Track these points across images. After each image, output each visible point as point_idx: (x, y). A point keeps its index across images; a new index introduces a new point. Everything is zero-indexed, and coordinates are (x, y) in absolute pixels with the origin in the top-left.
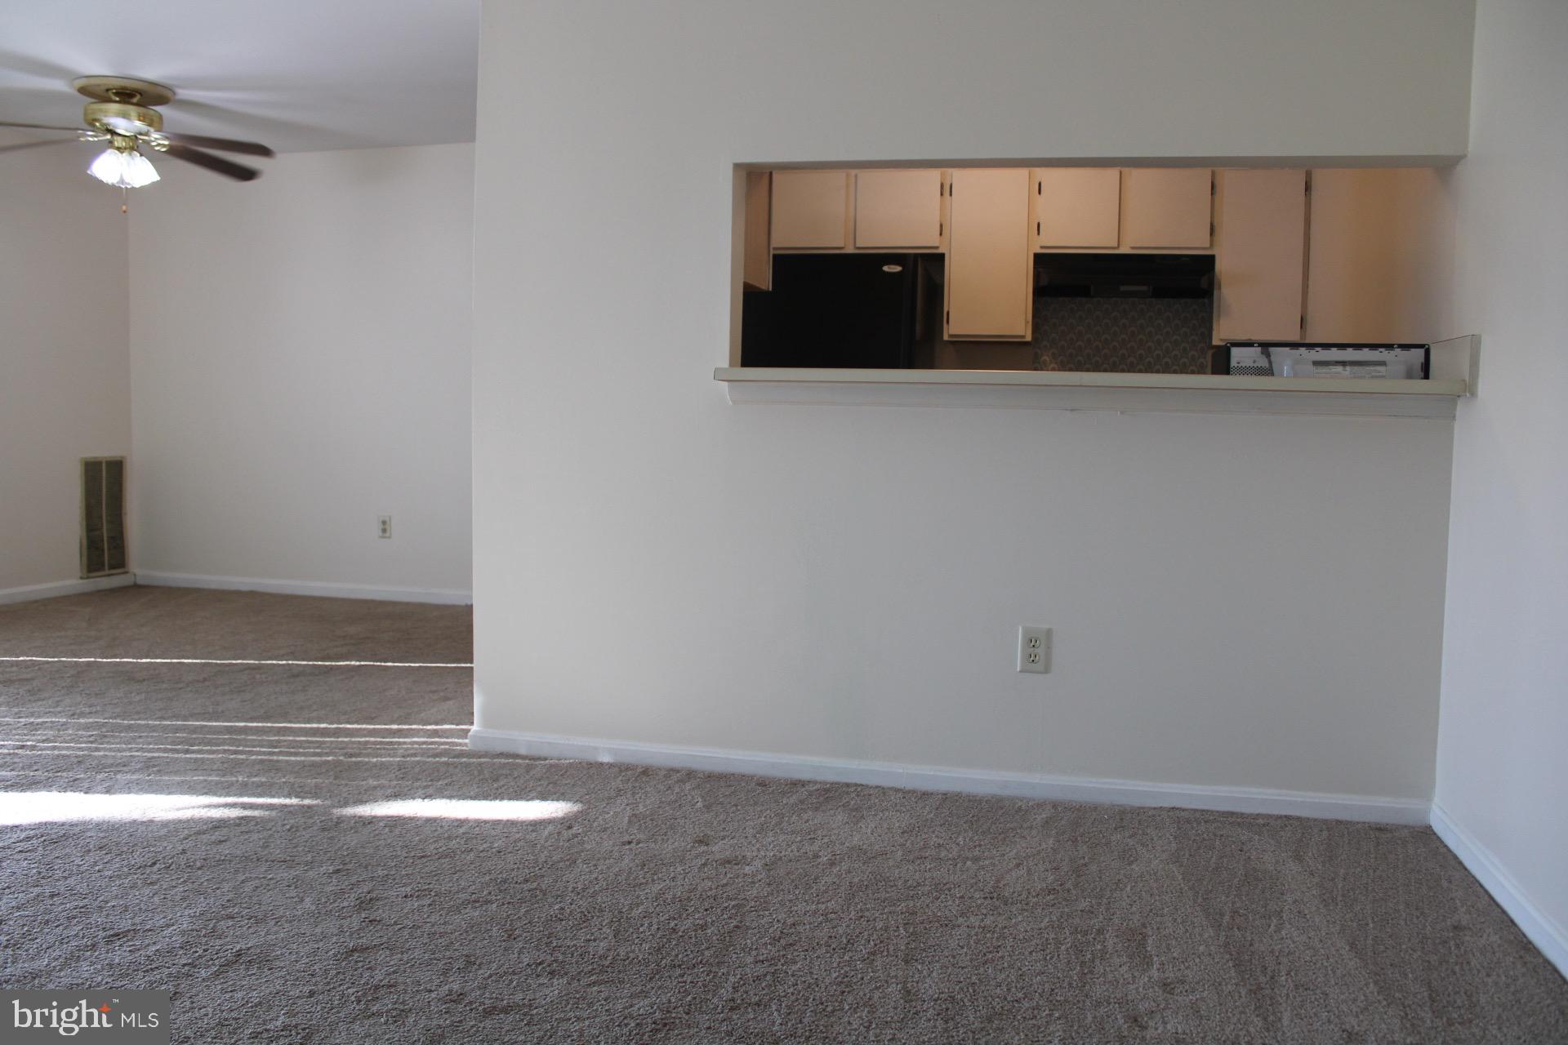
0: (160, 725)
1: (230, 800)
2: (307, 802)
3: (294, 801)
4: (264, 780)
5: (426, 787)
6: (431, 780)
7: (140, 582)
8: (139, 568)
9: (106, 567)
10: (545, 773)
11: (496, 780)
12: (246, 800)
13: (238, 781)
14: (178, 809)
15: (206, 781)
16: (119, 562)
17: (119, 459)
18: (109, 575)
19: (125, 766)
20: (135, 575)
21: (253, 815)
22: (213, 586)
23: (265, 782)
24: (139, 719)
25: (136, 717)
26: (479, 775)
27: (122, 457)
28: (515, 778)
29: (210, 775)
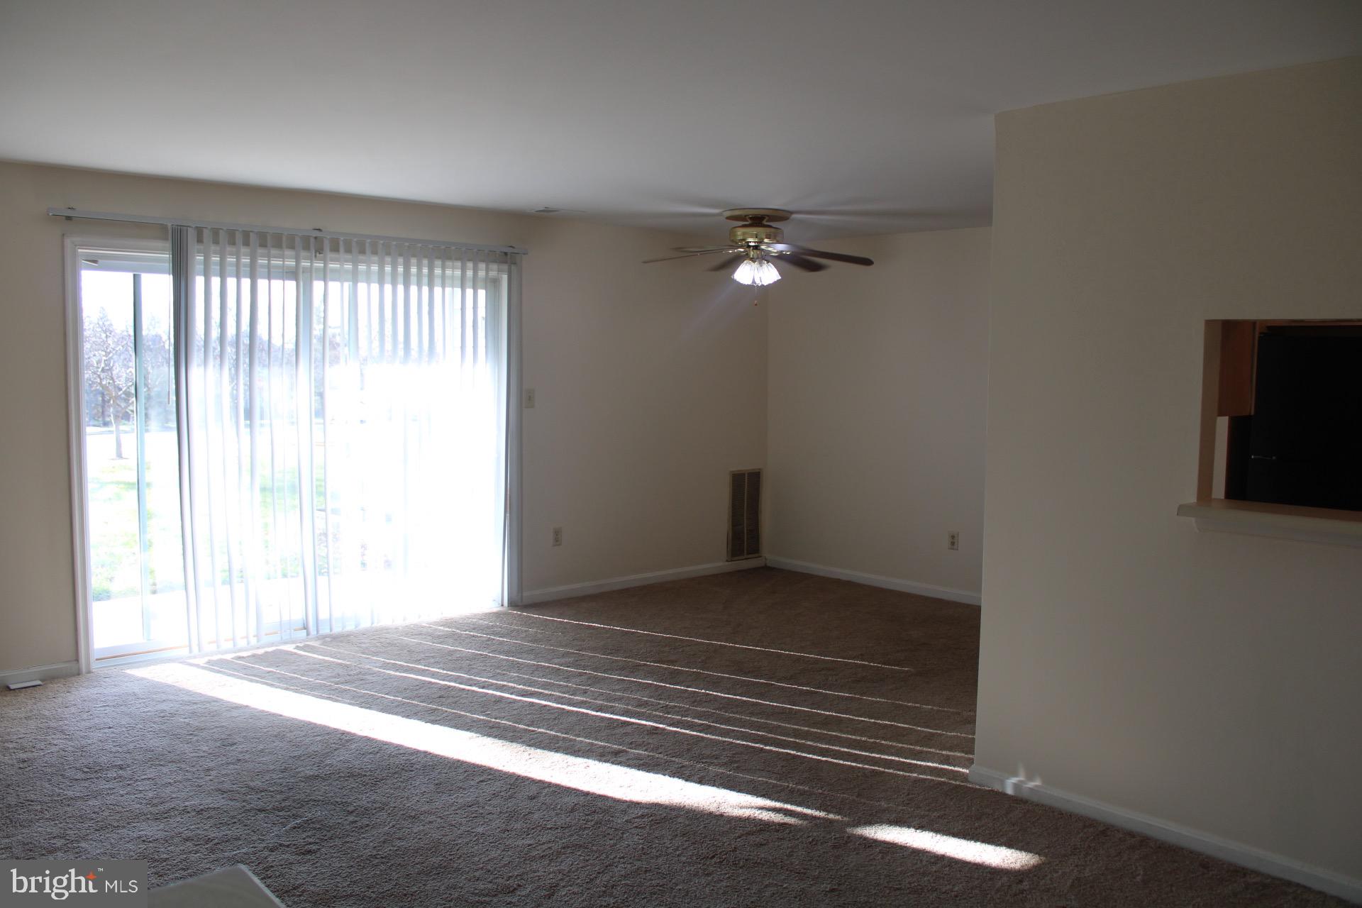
0: (749, 720)
1: (778, 805)
2: (831, 816)
3: (822, 814)
4: (807, 788)
5: (923, 817)
6: (929, 810)
7: (769, 564)
8: (769, 555)
9: (745, 553)
10: (1020, 818)
11: (979, 819)
12: (788, 807)
13: (788, 787)
14: (741, 808)
15: (767, 782)
16: (755, 549)
17: (758, 471)
18: (746, 559)
19: (716, 758)
20: (766, 559)
21: (790, 822)
22: (821, 574)
23: (807, 791)
24: (737, 713)
25: (735, 710)
26: (967, 811)
27: (760, 469)
28: (994, 820)
29: (770, 778)
